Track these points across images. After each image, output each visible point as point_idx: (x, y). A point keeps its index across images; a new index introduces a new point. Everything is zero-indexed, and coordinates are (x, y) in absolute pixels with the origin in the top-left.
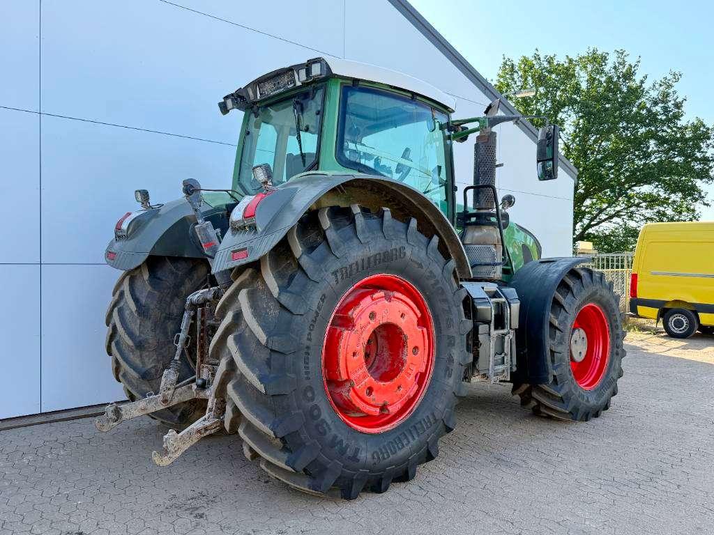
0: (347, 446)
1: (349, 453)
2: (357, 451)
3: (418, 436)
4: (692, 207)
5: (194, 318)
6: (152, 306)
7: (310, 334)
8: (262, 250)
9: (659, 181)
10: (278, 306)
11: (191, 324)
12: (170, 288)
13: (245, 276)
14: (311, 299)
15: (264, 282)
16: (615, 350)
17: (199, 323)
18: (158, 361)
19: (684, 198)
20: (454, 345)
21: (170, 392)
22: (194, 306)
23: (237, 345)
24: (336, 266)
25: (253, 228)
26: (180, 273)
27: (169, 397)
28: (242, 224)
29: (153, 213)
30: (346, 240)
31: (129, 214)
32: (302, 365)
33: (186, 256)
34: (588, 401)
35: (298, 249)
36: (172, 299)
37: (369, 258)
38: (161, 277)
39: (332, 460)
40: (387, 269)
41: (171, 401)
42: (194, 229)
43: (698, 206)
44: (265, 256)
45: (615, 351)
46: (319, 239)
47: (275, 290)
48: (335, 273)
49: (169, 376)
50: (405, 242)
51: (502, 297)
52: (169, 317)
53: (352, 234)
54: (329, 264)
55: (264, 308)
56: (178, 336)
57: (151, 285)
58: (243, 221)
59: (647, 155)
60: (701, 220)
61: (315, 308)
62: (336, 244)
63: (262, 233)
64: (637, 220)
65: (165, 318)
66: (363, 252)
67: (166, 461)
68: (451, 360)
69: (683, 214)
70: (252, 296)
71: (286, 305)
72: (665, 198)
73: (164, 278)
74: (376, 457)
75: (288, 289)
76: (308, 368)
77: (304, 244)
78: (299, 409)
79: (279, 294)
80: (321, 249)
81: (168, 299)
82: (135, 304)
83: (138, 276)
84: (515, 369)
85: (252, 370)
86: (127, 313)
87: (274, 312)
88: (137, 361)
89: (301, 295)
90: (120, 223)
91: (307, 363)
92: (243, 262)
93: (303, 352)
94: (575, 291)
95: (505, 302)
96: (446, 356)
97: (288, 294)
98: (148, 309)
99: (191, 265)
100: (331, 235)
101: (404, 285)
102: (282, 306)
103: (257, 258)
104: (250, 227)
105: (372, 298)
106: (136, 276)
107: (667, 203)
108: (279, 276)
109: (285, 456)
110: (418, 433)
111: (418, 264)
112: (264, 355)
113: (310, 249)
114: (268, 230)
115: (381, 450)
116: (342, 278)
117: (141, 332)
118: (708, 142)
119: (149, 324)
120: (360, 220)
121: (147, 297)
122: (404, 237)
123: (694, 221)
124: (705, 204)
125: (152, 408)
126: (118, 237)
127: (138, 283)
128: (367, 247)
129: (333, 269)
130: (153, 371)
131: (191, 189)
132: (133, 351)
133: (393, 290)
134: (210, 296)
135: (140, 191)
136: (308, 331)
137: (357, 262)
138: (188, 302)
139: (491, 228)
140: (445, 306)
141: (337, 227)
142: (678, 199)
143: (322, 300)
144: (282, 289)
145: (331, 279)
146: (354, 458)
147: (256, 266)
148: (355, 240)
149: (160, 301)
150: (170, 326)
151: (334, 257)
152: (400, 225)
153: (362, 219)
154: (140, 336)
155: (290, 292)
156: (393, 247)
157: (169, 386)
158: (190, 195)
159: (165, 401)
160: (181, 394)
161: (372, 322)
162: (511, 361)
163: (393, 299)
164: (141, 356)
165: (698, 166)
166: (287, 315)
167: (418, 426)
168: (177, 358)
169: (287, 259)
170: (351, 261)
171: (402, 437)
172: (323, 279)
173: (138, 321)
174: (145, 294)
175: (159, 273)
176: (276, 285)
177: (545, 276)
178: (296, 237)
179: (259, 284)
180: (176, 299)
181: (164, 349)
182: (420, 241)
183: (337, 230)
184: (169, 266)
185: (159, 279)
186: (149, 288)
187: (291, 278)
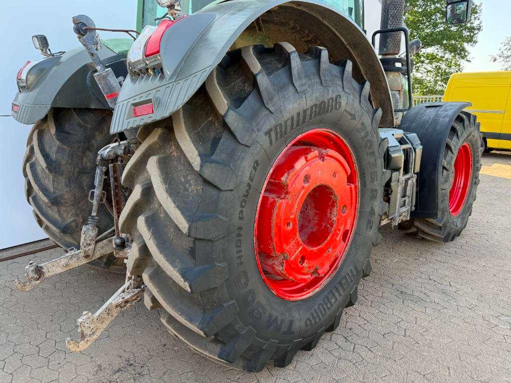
0: (282, 321)
1: (284, 328)
2: (291, 322)
3: (344, 290)
4: (458, 63)
5: (107, 173)
6: (64, 162)
7: (242, 211)
8: (173, 104)
9: (442, 44)
10: (200, 181)
11: (105, 180)
12: (80, 142)
13: (154, 138)
14: (242, 169)
15: (178, 147)
16: (474, 180)
17: (112, 180)
18: (77, 215)
19: (454, 57)
20: (376, 198)
21: (92, 247)
22: (105, 161)
23: (149, 229)
24: (269, 123)
25: (159, 70)
26: (89, 126)
27: (90, 253)
28: (144, 65)
29: (54, 60)
30: (281, 88)
31: (29, 62)
32: (234, 250)
33: (93, 107)
34: (457, 226)
35: (222, 102)
36: (84, 153)
37: (305, 111)
38: (68, 131)
39: (267, 340)
40: (321, 123)
41: (93, 254)
42: (92, 78)
43: (462, 62)
44: (177, 112)
45: (474, 182)
46: (247, 88)
47: (196, 161)
48: (268, 133)
49: (88, 233)
50: (341, 90)
51: (409, 144)
52: (83, 171)
53: (285, 80)
54: (262, 122)
55: (181, 182)
56: (93, 193)
57: (59, 140)
58: (144, 61)
59: (435, 25)
60: (464, 72)
61: (246, 179)
62: (269, 93)
63: (171, 78)
64: (422, 72)
65: (79, 173)
66: (300, 103)
67: (83, 345)
68: (372, 212)
69: (452, 67)
70: (164, 165)
71: (211, 180)
72: (441, 57)
73: (72, 132)
74: (308, 323)
75: (214, 157)
76: (241, 251)
77: (229, 94)
78: (232, 299)
79: (201, 166)
80: (251, 100)
81: (80, 154)
82: (45, 160)
83: (47, 129)
84: (413, 208)
85: (172, 263)
86: (39, 168)
87: (194, 188)
88: (56, 216)
89: (229, 163)
90: (20, 73)
91: (240, 246)
92: (148, 119)
93: (234, 235)
94: (459, 133)
95: (410, 148)
96: (368, 209)
97: (213, 165)
98: (60, 165)
99: (100, 118)
100: (263, 81)
101: (333, 140)
102: (206, 182)
103: (167, 114)
104: (154, 69)
105: (306, 158)
106: (44, 130)
107: (442, 61)
108: (198, 140)
109: (217, 348)
110: (343, 288)
111: (351, 115)
112: (187, 244)
113: (237, 101)
114: (180, 73)
115: (313, 315)
116: (277, 139)
117: (55, 188)
118: (476, 15)
119: (62, 180)
120: (296, 61)
121: (57, 152)
122: (340, 83)
123: (459, 72)
124: (467, 61)
125: (74, 264)
126: (22, 88)
127: (47, 138)
128: (304, 96)
129: (266, 128)
130: (73, 224)
131: (83, 28)
132: (49, 207)
133: (326, 147)
134: (120, 152)
135: (36, 37)
136: (239, 209)
137: (292, 118)
138: (99, 158)
139: (396, 74)
140: (372, 160)
141: (269, 71)
142: (451, 57)
143: (255, 168)
144: (205, 158)
145: (264, 140)
146: (290, 331)
147: (167, 125)
148: (291, 88)
149: (71, 156)
150: (85, 180)
151: (267, 112)
152: (335, 69)
153: (298, 59)
154: (54, 192)
155: (217, 162)
156: (330, 96)
157: (89, 242)
158: (83, 35)
159: (87, 256)
160: (102, 248)
161: (306, 185)
162: (412, 202)
163: (326, 158)
164: (59, 211)
165: (466, 33)
166: (213, 192)
167: (344, 281)
168: (94, 214)
169: (207, 115)
170: (287, 116)
171: (330, 296)
172: (255, 142)
173: (51, 177)
174: (55, 149)
175: (67, 126)
176: (196, 152)
177: (435, 121)
178: (217, 85)
179: (172, 150)
180: (88, 153)
181: (82, 203)
182: (354, 88)
183: (269, 74)
184: (76, 119)
185: (68, 133)
186: (58, 143)
187: (216, 142)
